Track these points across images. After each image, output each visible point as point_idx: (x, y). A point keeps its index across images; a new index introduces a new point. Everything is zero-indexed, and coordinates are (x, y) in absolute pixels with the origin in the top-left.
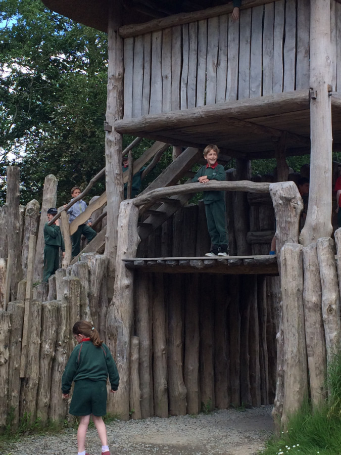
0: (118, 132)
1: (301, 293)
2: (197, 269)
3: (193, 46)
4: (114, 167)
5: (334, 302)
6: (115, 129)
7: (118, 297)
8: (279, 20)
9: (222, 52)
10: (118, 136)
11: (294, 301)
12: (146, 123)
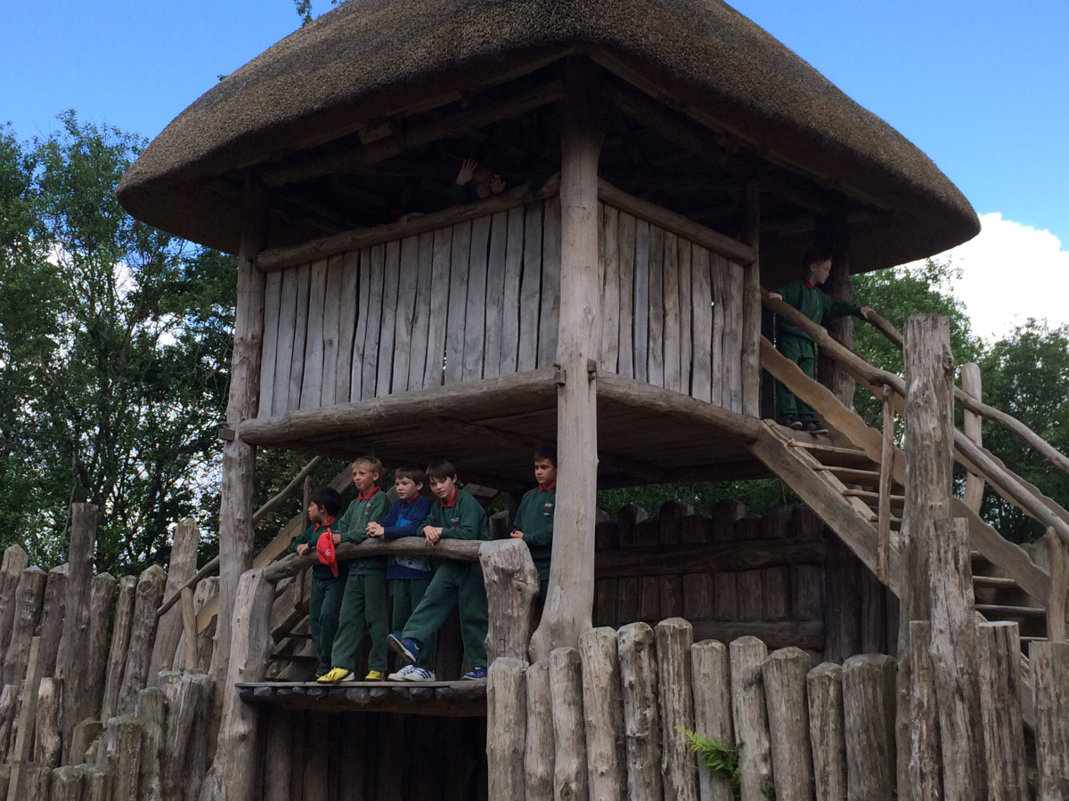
0: (246, 442)
1: (518, 756)
2: (359, 704)
3: (377, 288)
4: (235, 508)
5: (573, 777)
6: (241, 436)
7: (224, 759)
8: (514, 242)
9: (422, 297)
10: (246, 449)
11: (506, 773)
12: (291, 426)
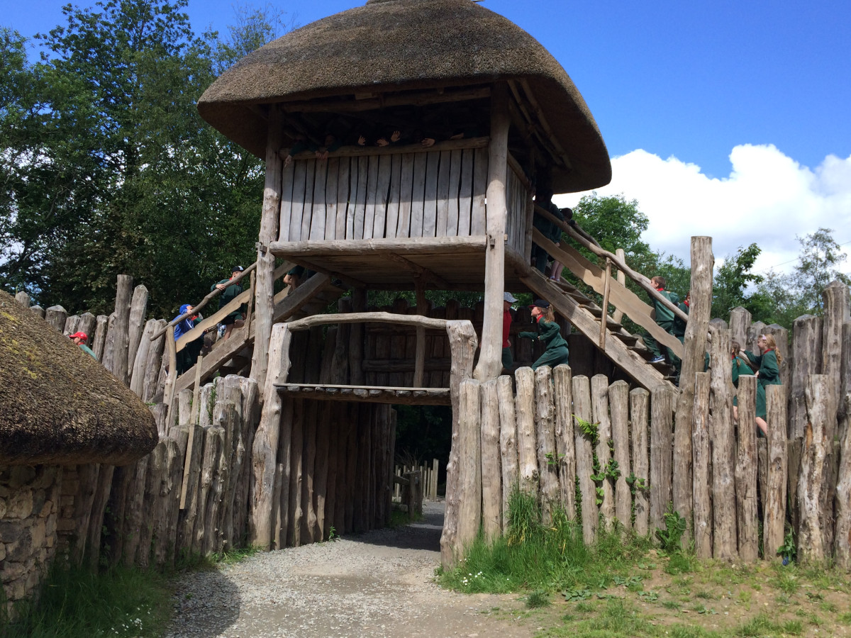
0: (273, 254)
1: (479, 427)
2: (362, 398)
3: (363, 179)
4: (267, 290)
5: (513, 436)
6: (270, 250)
7: (267, 423)
8: (455, 168)
9: (394, 189)
10: (272, 258)
11: (473, 434)
12: (308, 248)
